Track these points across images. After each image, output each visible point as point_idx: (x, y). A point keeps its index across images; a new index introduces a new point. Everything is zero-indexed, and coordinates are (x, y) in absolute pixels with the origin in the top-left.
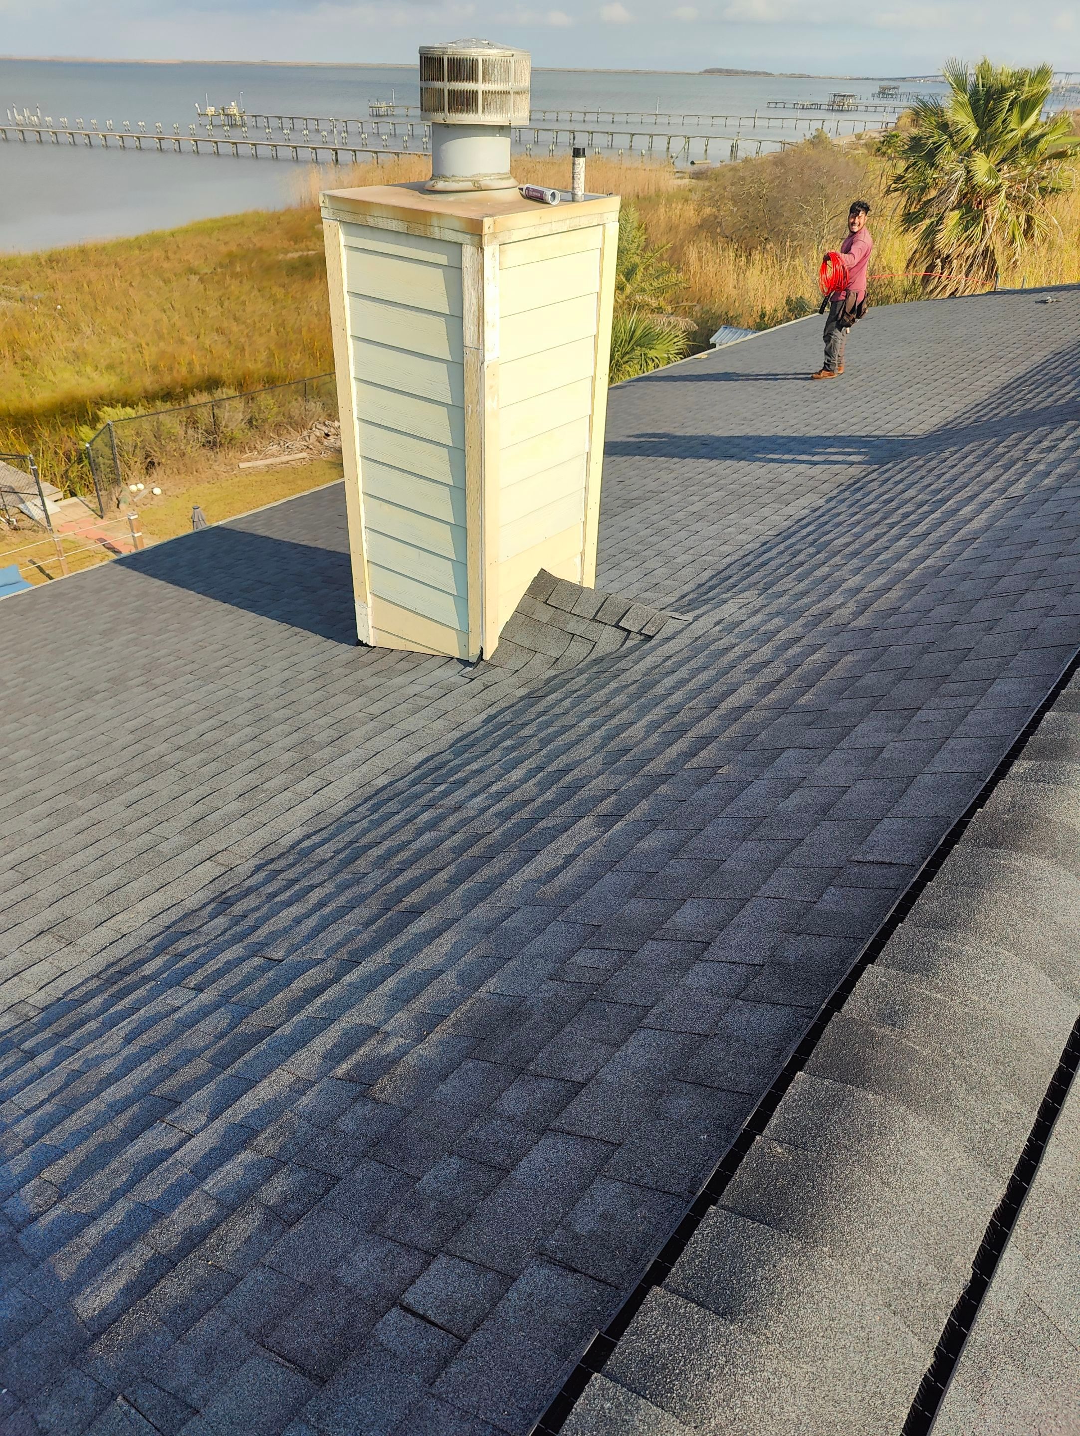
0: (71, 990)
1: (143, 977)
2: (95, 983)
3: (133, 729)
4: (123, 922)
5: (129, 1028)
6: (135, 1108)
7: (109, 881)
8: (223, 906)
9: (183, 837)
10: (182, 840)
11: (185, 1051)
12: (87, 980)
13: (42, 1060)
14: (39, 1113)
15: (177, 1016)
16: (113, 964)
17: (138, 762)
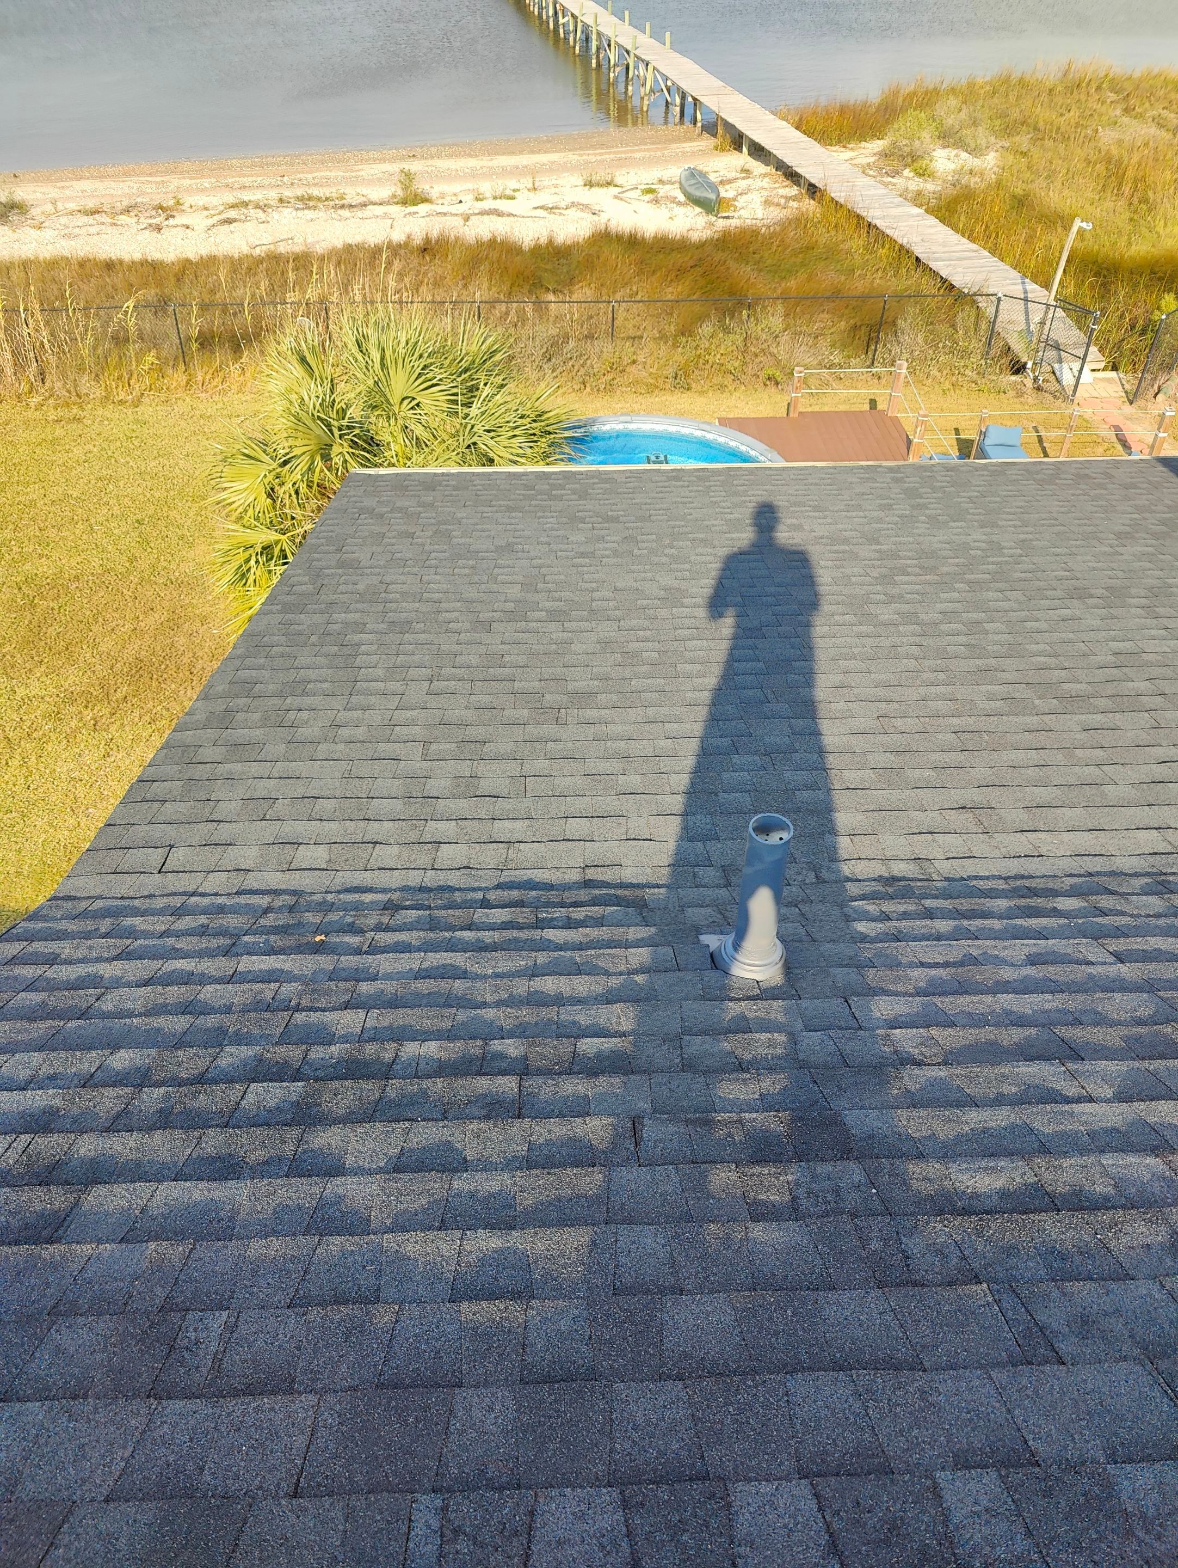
0: (976, 877)
1: (1055, 908)
2: (1000, 885)
3: (1117, 651)
4: (1044, 842)
5: (1034, 950)
6: (1033, 1031)
7: (1044, 795)
8: (1160, 887)
9: (1134, 791)
10: (1131, 793)
11: (1096, 1012)
12: (993, 877)
13: (943, 926)
14: (933, 972)
15: (1091, 970)
16: (1023, 877)
17: (1110, 689)
